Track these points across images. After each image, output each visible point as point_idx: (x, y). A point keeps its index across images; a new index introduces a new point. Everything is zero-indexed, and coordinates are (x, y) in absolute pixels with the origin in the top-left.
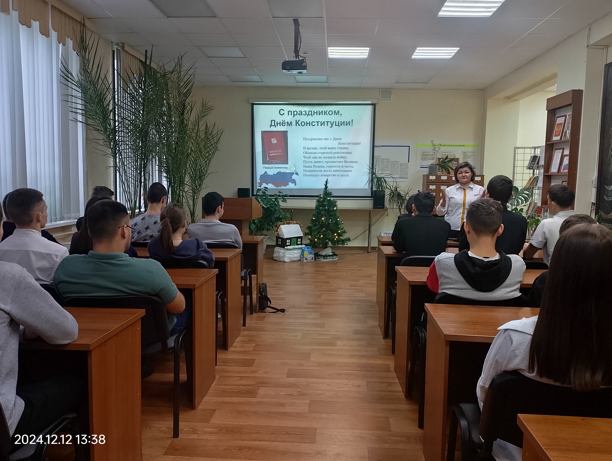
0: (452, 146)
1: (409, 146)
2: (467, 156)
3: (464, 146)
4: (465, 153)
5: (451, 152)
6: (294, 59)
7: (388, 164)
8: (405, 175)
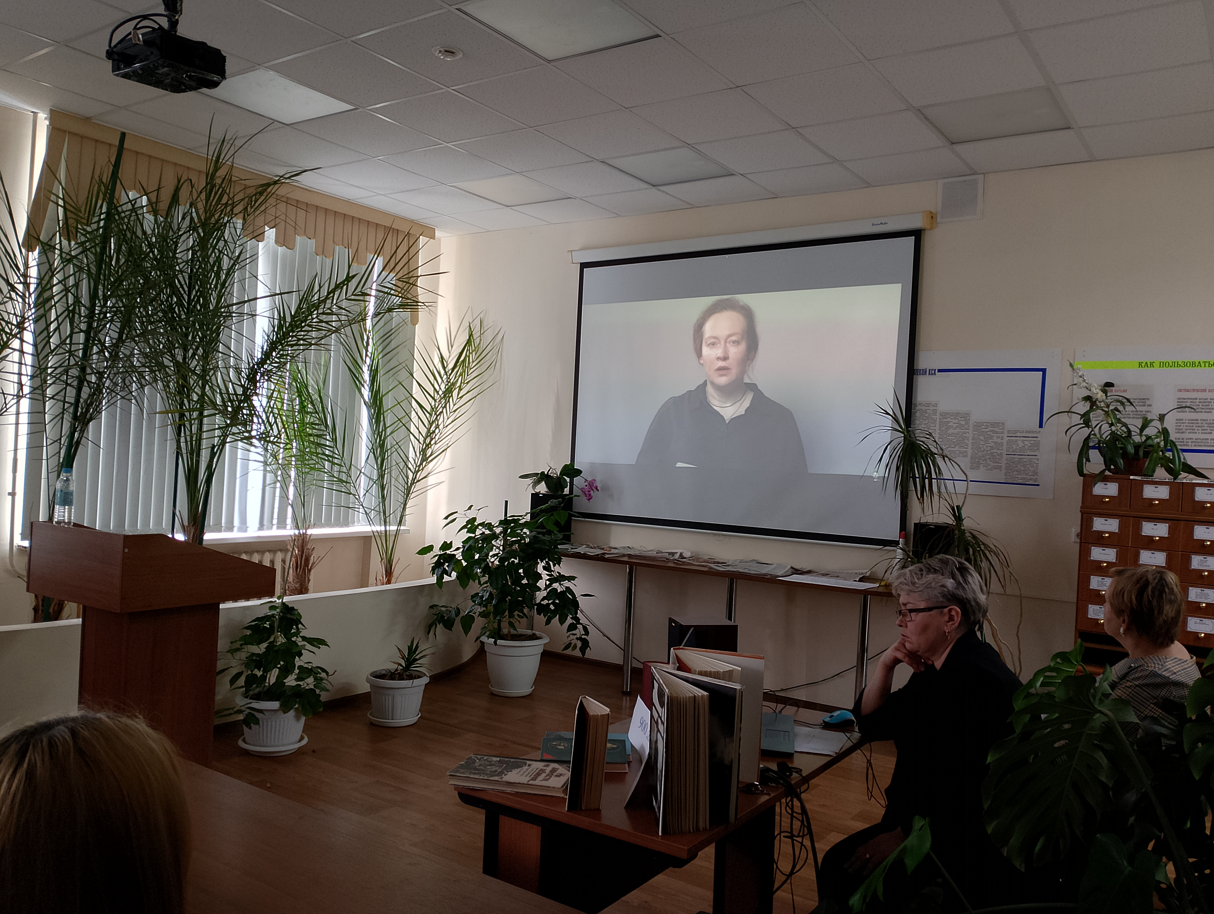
1: (1044, 371)
7: (965, 433)
8: (1027, 474)
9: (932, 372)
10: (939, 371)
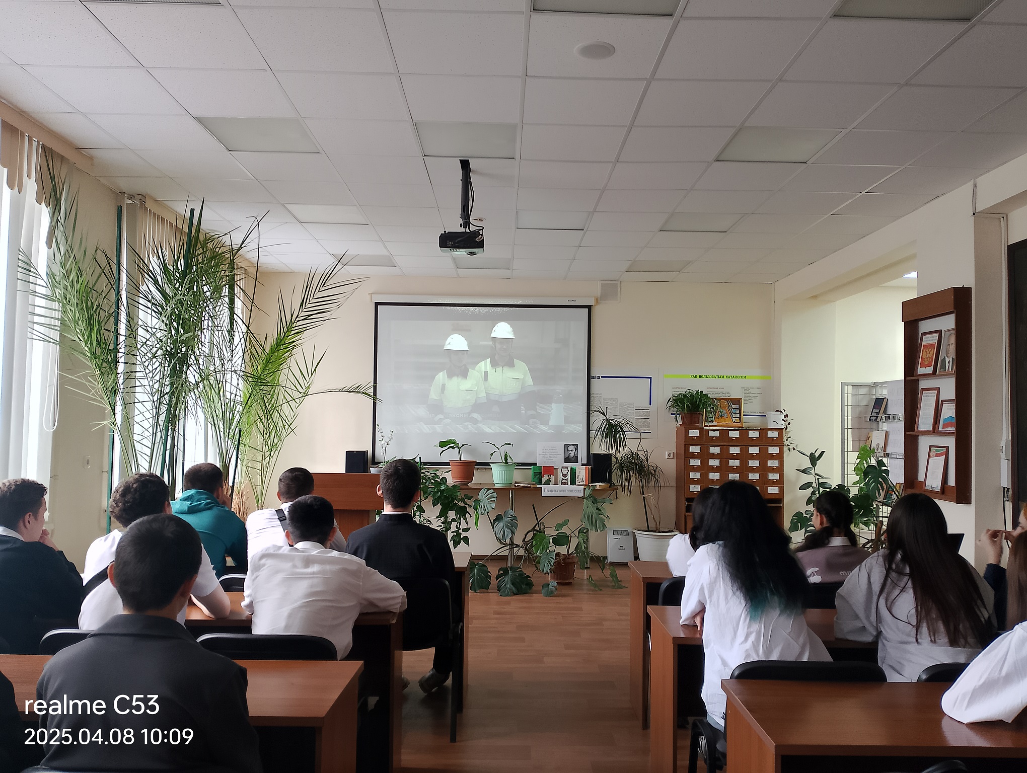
0: (725, 377)
1: (651, 378)
2: (751, 395)
3: (745, 377)
4: (746, 390)
5: (723, 388)
6: (462, 230)
7: (616, 408)
8: (645, 427)
9: (598, 378)
10: (602, 377)
